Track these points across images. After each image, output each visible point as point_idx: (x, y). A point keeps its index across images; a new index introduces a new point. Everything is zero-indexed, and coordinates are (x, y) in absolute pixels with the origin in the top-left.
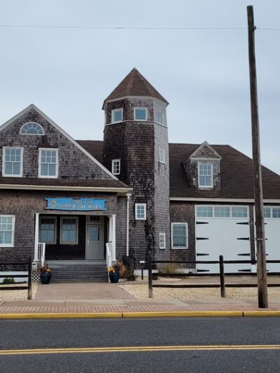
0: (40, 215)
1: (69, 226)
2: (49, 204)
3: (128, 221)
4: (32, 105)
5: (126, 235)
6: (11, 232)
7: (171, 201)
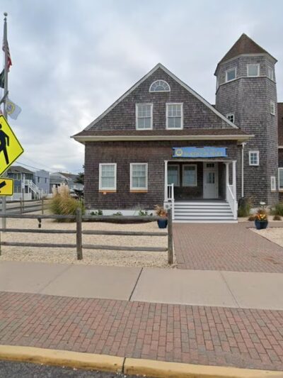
0: (169, 163)
1: (189, 172)
2: (176, 152)
3: (243, 167)
4: (159, 64)
5: (241, 179)
6: (145, 177)
7: (279, 149)
